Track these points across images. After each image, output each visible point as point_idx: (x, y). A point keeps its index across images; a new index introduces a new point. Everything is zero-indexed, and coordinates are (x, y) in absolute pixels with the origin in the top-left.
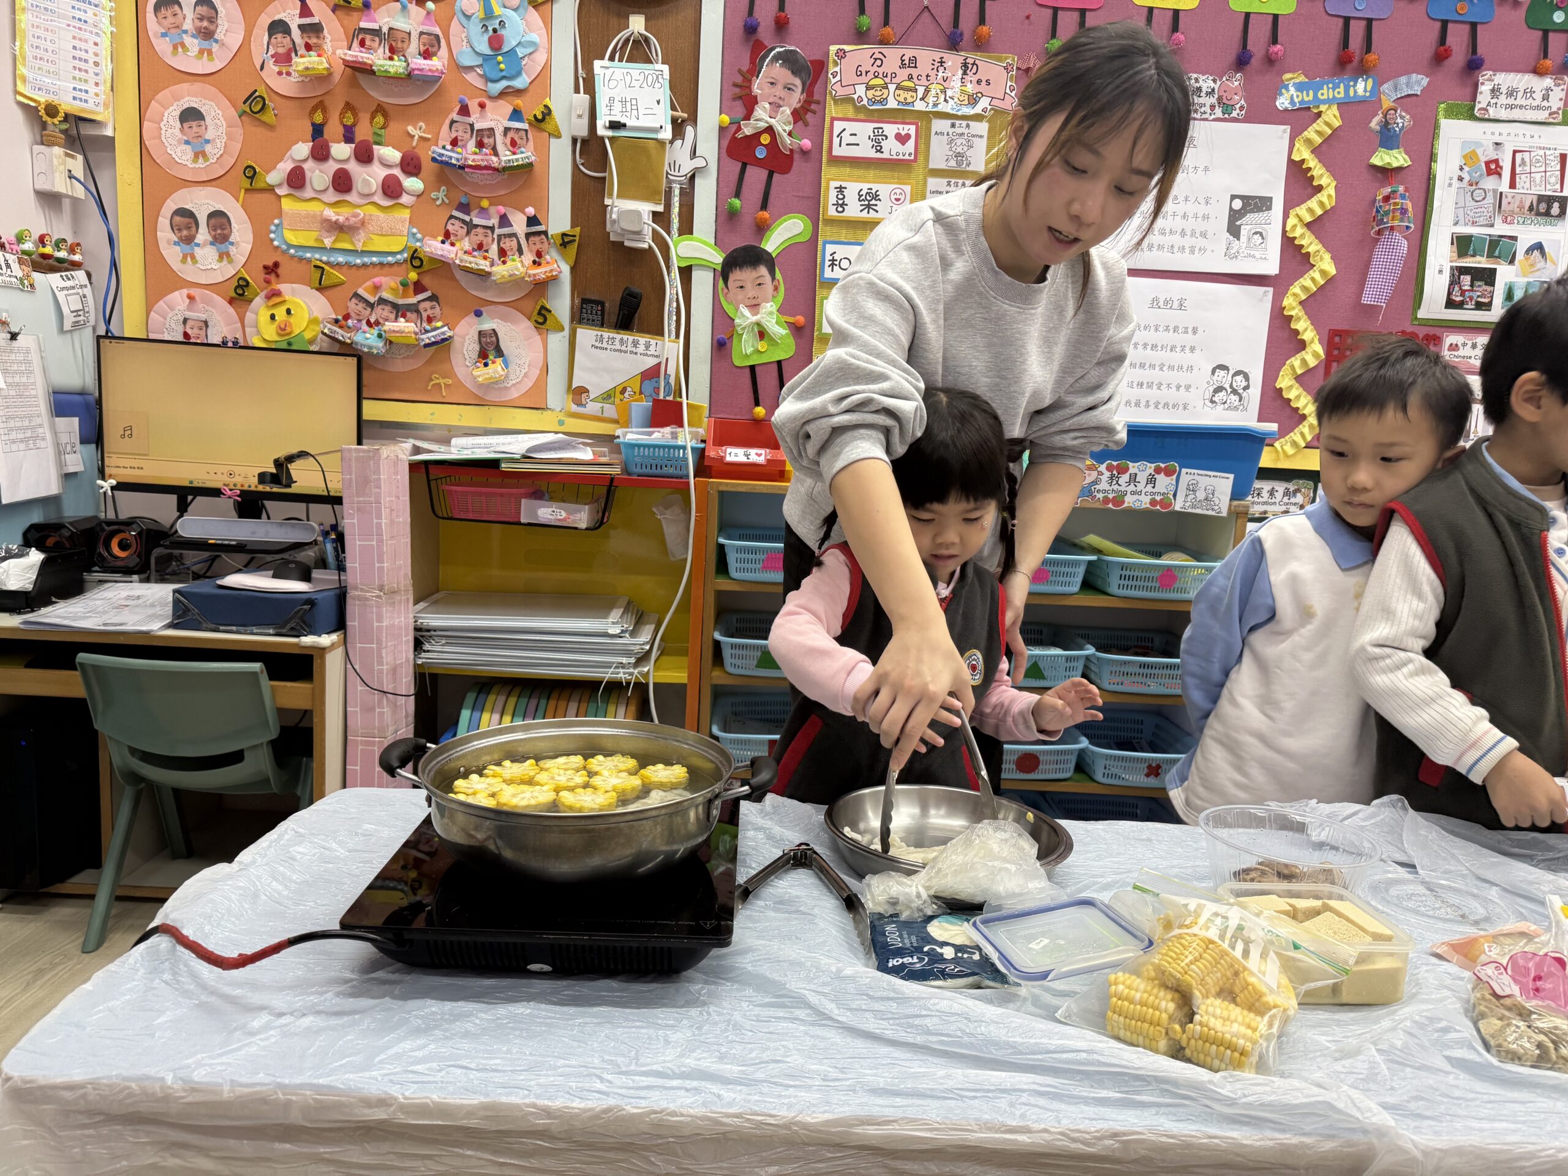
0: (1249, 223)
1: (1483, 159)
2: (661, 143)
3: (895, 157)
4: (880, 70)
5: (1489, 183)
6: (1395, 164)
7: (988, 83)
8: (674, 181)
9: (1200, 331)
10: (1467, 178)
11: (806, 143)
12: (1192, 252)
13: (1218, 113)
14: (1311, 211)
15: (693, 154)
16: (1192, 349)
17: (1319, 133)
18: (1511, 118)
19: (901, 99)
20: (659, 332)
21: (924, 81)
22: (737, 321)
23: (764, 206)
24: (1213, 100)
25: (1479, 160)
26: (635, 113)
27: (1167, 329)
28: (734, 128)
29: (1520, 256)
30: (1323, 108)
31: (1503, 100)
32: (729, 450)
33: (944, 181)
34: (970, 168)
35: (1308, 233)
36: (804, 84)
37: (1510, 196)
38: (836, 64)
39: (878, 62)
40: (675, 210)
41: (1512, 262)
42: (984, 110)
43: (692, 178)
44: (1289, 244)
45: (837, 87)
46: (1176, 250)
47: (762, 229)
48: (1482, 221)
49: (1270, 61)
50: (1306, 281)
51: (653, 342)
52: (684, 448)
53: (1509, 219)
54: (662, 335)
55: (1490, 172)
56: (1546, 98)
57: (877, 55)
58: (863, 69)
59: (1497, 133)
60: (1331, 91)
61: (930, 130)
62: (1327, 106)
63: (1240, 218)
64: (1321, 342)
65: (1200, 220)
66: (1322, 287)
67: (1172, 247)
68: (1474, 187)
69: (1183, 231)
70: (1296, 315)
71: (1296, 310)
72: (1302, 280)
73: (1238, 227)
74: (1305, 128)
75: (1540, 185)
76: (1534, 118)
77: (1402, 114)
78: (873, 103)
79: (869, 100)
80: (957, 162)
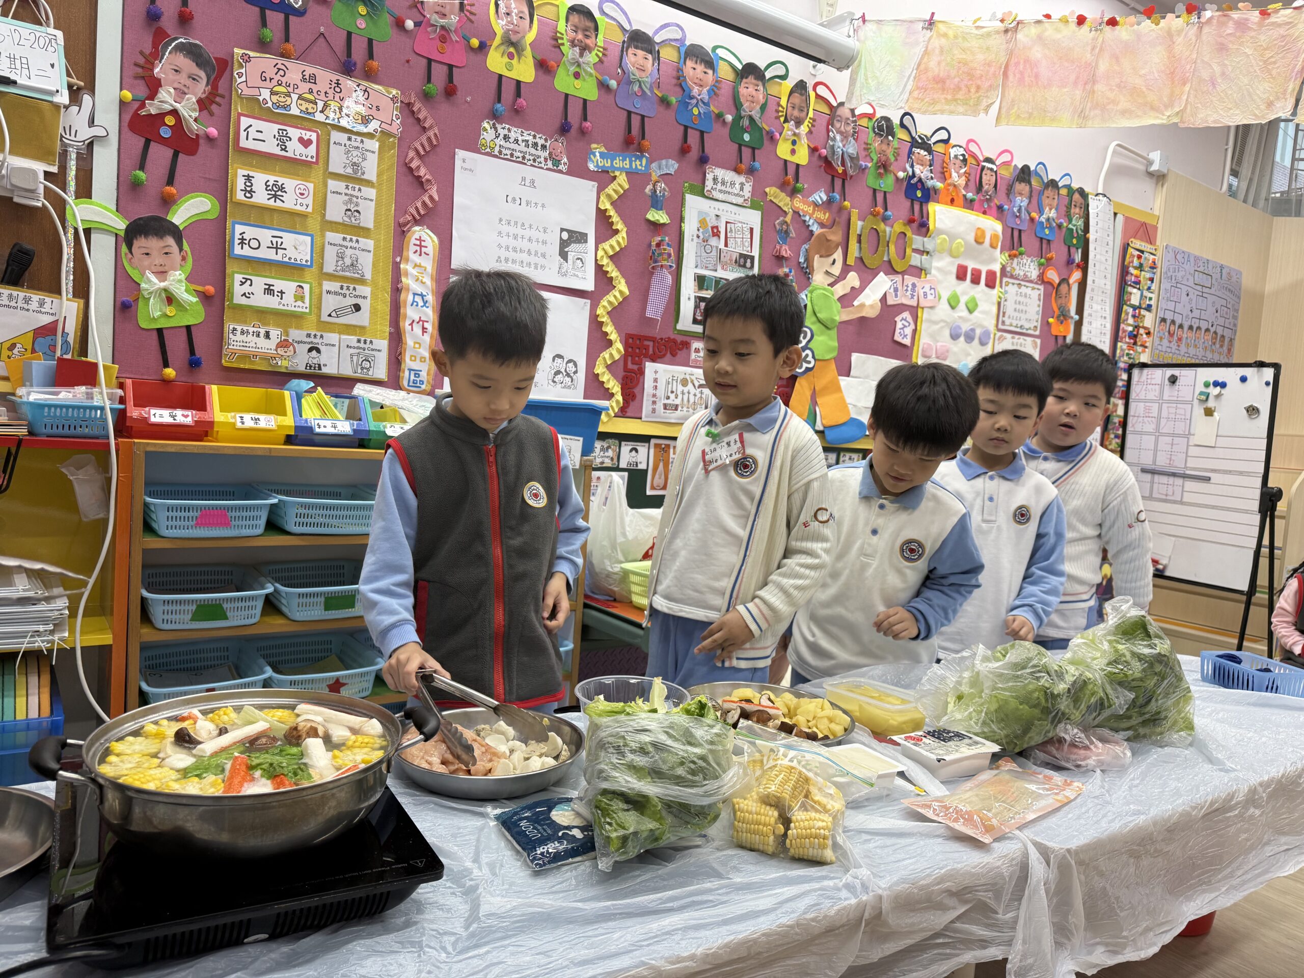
2: (57, 107)
3: (298, 157)
4: (284, 80)
6: (662, 221)
7: (378, 108)
8: (70, 145)
11: (213, 131)
12: (534, 267)
13: (550, 164)
14: (612, 247)
15: (91, 122)
17: (615, 191)
18: (723, 199)
19: (303, 108)
20: (55, 289)
22: (143, 285)
23: (170, 181)
24: (546, 154)
26: (25, 72)
28: (136, 105)
31: (719, 186)
32: (153, 411)
33: (343, 184)
35: (611, 263)
36: (208, 78)
38: (241, 66)
39: (281, 73)
40: (72, 173)
42: (375, 130)
43: (91, 145)
44: (599, 268)
45: (243, 86)
46: (524, 265)
47: (168, 202)
49: (583, 132)
50: (611, 298)
51: (48, 300)
52: (102, 409)
54: (59, 292)
56: (742, 189)
57: (279, 66)
58: (267, 76)
59: (717, 209)
60: (621, 162)
61: (330, 139)
62: (619, 172)
63: (567, 246)
64: (621, 341)
65: (540, 244)
66: (621, 303)
67: (522, 262)
69: (529, 251)
70: (605, 321)
71: (605, 318)
72: (608, 296)
73: (566, 253)
74: (607, 186)
75: (740, 247)
76: (736, 202)
77: (664, 186)
78: (278, 108)
79: (274, 104)
80: (353, 169)
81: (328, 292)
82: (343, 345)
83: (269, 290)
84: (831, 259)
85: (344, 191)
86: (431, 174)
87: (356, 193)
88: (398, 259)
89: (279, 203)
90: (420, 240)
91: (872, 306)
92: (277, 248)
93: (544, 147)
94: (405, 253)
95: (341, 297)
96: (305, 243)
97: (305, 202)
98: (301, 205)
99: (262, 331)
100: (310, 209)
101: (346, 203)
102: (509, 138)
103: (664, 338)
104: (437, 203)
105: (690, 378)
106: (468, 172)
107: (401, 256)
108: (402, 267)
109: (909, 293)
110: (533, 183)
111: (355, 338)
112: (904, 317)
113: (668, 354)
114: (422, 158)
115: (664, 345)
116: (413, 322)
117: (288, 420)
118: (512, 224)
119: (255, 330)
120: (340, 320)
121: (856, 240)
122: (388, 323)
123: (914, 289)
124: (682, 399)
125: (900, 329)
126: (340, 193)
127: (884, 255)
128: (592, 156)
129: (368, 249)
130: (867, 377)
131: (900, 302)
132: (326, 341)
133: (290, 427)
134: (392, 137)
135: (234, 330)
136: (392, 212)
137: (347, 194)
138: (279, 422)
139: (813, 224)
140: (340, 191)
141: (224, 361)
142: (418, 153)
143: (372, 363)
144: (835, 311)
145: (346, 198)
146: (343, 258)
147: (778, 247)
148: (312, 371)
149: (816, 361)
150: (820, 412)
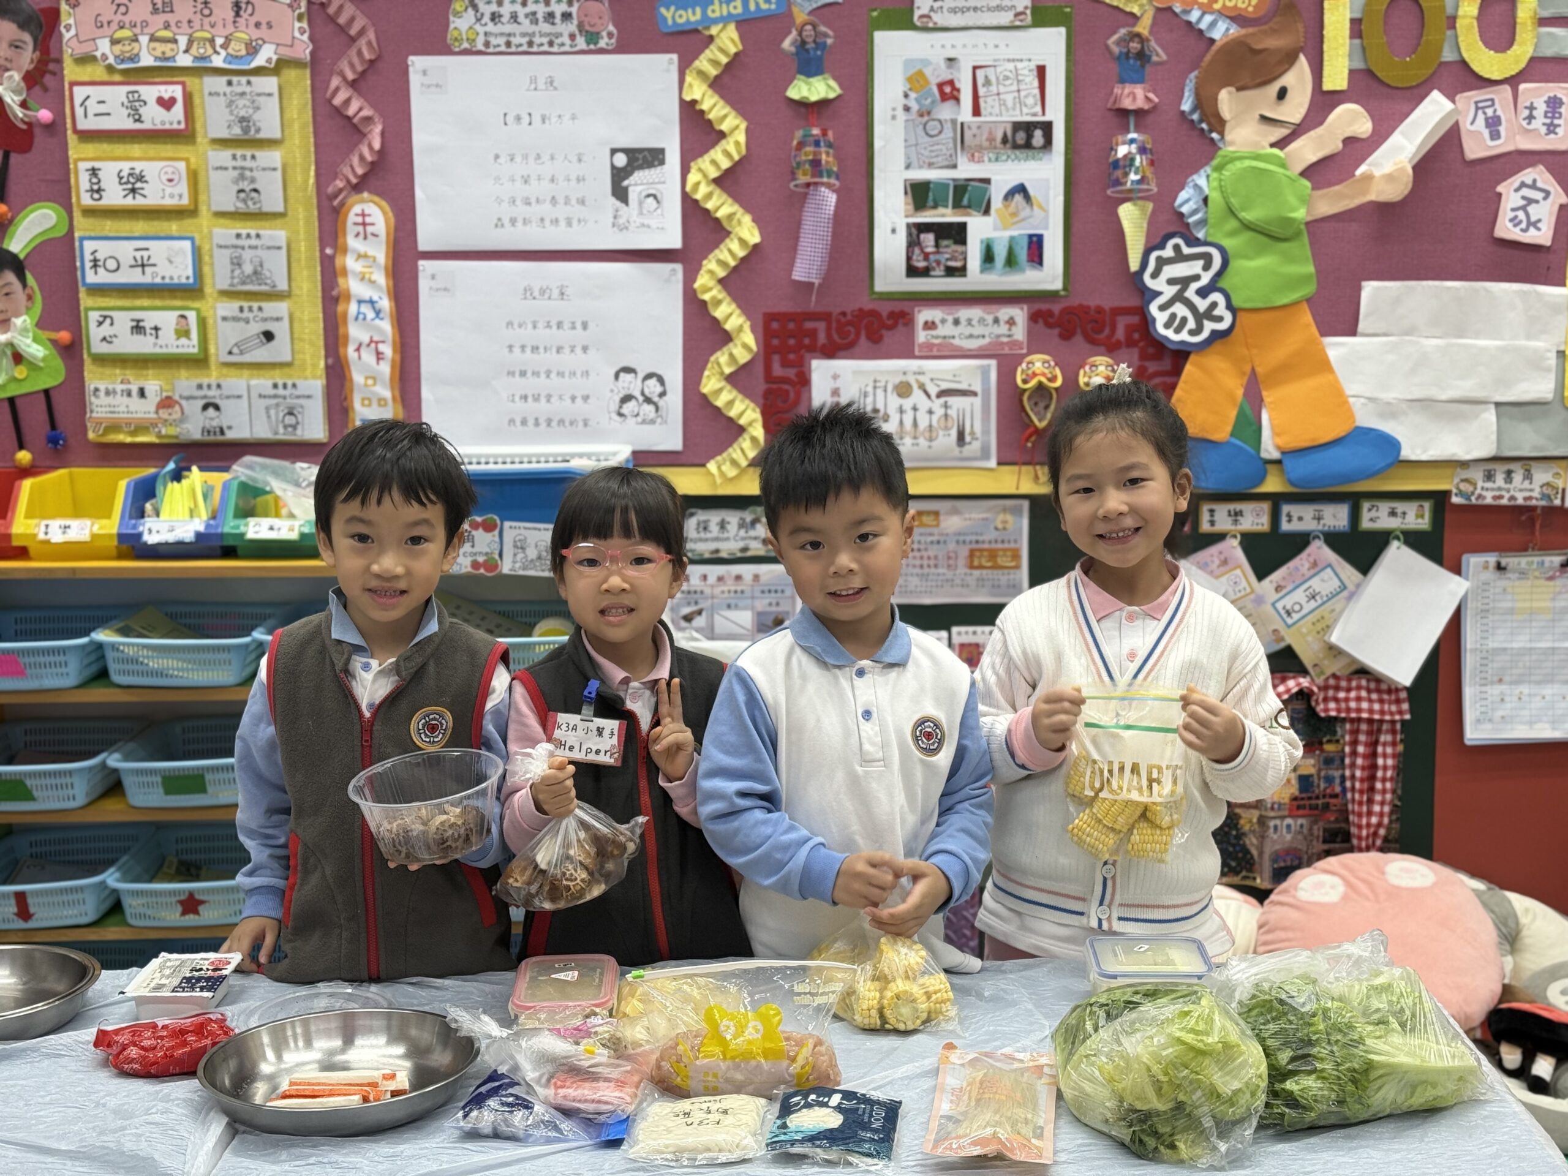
0: (639, 182)
1: (934, 81)
3: (160, 127)
5: (945, 112)
7: (270, 26)
9: (592, 326)
10: (915, 107)
12: (569, 223)
13: (581, 43)
14: (714, 162)
16: (585, 349)
17: (715, 63)
18: (962, 23)
19: (158, 53)
21: (185, 28)
25: (927, 82)
27: (548, 325)
29: (997, 203)
30: (714, 31)
33: (229, 154)
34: (261, 135)
35: (718, 192)
36: (35, 40)
37: (974, 127)
38: (69, 14)
39: (123, 9)
41: (987, 212)
42: (269, 60)
44: (692, 209)
46: (547, 223)
48: (940, 160)
50: (722, 253)
53: (977, 155)
55: (944, 97)
57: (120, 1)
58: (104, 19)
59: (949, 46)
60: (724, 6)
61: (201, 91)
62: (720, 26)
63: (626, 177)
64: (753, 330)
65: (573, 183)
66: (743, 260)
67: (542, 220)
68: (926, 118)
69: (553, 198)
70: (713, 298)
71: (714, 292)
72: (717, 252)
73: (626, 189)
74: (696, 56)
75: (1014, 109)
76: (995, 23)
77: (823, 28)
78: (123, 61)
79: (116, 57)
80: (242, 128)
81: (224, 319)
82: (254, 395)
83: (138, 328)
84: (1274, 88)
85: (231, 163)
86: (373, 106)
87: (249, 163)
88: (329, 251)
89: (140, 201)
90: (363, 215)
91: (1390, 178)
92: (143, 266)
93: (567, 16)
94: (340, 241)
95: (242, 324)
96: (182, 251)
97: (176, 191)
98: (172, 196)
99: (135, 390)
100: (185, 201)
101: (236, 182)
102: (500, 16)
103: (848, 311)
104: (382, 153)
105: (917, 381)
106: (433, 89)
107: (335, 247)
108: (338, 262)
109: (1539, 123)
110: (551, 83)
111: (270, 383)
112: (1529, 181)
113: (863, 339)
114: (353, 84)
115: (850, 323)
116: (360, 345)
117: (110, 526)
118: (518, 159)
119: (124, 387)
120: (247, 358)
121: (1347, 33)
122: (323, 353)
123: (1554, 112)
124: (901, 422)
125: (1513, 210)
126: (226, 169)
127: (1440, 50)
128: (663, 10)
129: (277, 244)
130: (1409, 332)
131: (1510, 148)
132: (225, 391)
133: (110, 536)
134: (297, 63)
135: (97, 390)
136: (312, 180)
137: (235, 168)
138: (96, 529)
139: (1213, 24)
140: (225, 165)
141: (91, 435)
142: (344, 78)
143: (300, 417)
144: (1292, 200)
145: (236, 173)
146: (239, 265)
147: (1117, 90)
148: (212, 438)
149: (1240, 315)
150: (1271, 419)
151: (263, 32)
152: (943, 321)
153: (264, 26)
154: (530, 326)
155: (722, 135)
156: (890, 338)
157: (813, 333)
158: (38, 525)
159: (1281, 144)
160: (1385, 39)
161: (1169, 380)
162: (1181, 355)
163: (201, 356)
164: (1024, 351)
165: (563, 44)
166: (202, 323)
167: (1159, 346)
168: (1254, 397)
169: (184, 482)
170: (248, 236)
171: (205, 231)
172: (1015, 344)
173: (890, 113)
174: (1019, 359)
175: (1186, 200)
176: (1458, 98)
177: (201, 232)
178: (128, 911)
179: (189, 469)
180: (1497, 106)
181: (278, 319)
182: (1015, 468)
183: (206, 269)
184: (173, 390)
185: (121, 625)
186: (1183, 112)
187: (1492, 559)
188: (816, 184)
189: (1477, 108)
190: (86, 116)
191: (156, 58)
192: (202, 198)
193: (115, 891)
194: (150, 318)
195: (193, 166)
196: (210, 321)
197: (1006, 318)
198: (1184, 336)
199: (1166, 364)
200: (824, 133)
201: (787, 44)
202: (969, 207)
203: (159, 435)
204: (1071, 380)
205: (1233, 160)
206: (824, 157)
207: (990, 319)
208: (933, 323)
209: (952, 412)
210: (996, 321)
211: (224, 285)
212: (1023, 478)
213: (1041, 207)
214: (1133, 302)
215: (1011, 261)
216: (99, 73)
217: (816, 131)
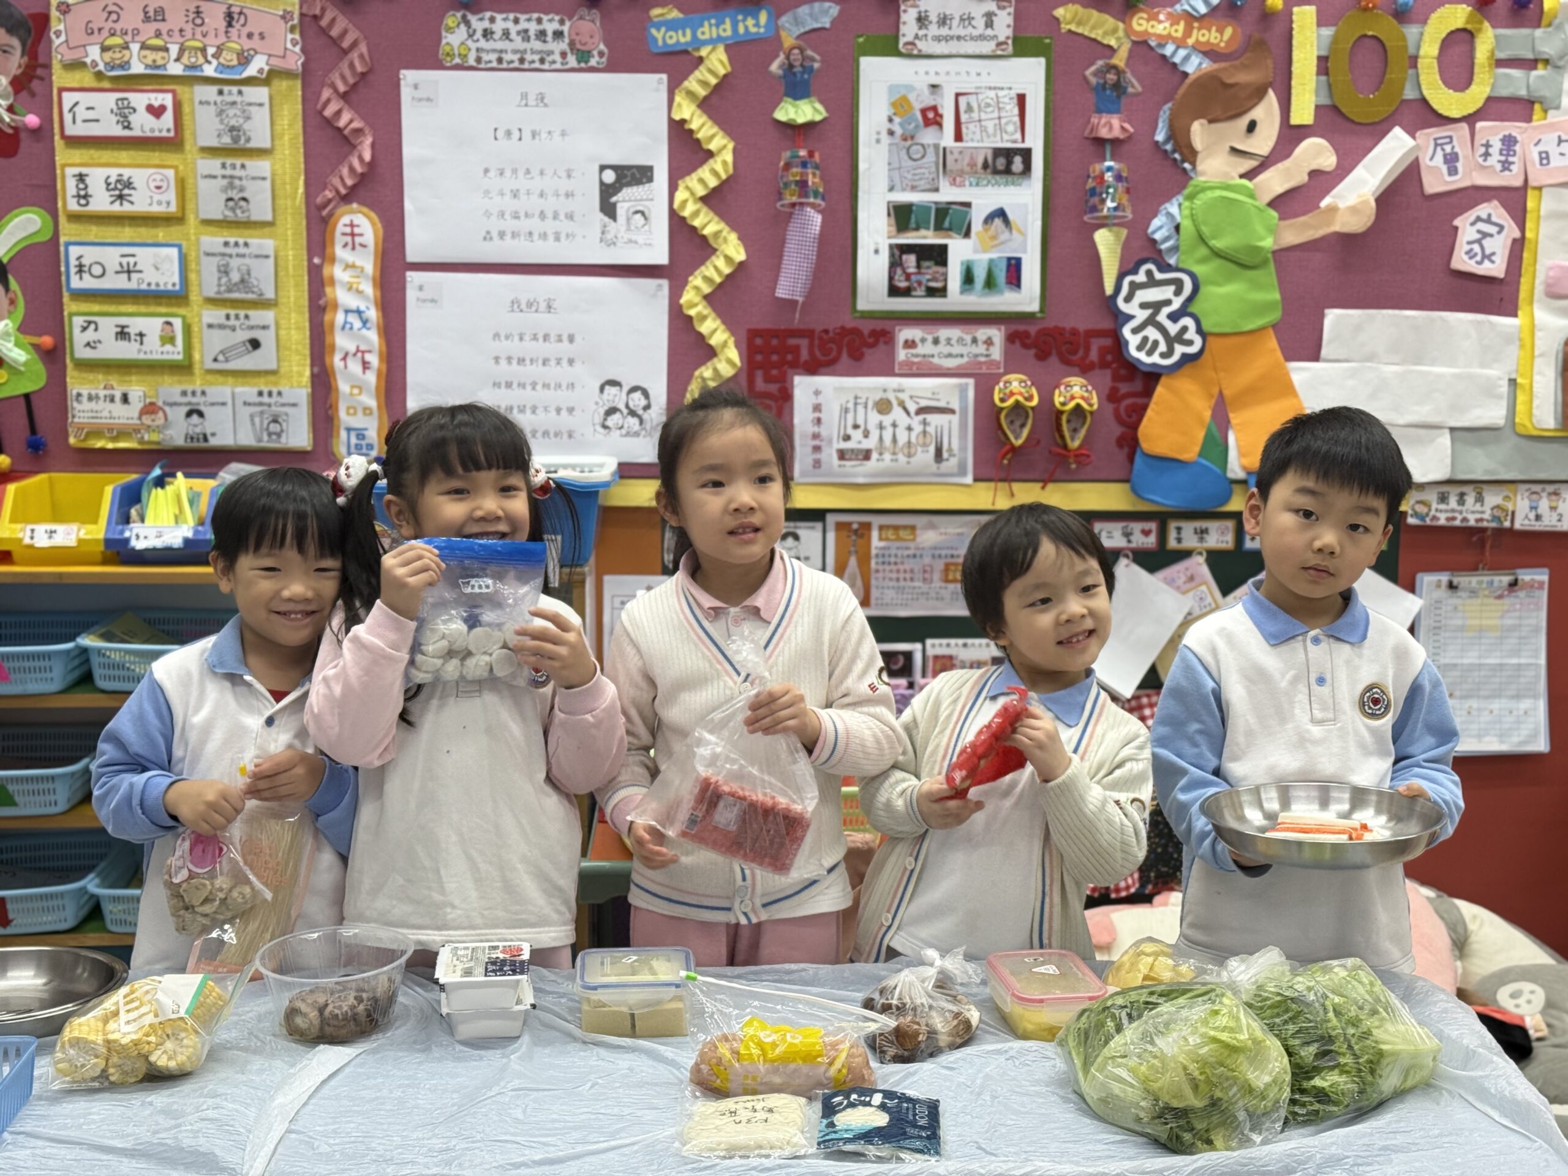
0: (627, 199)
1: (917, 106)
3: (149, 134)
5: (928, 136)
7: (262, 36)
9: (578, 339)
10: (898, 131)
12: (557, 239)
13: (572, 61)
14: (701, 181)
16: (571, 362)
17: (704, 83)
18: (946, 52)
19: (149, 61)
21: (177, 36)
24: (564, 45)
25: (911, 107)
27: (535, 338)
29: (977, 226)
30: (703, 52)
31: (933, 30)
33: (219, 162)
34: (252, 145)
35: (705, 210)
36: (24, 45)
37: (956, 152)
38: (59, 20)
39: (114, 17)
41: (967, 234)
42: (261, 71)
44: (679, 226)
46: (536, 237)
48: (922, 184)
50: (708, 270)
53: (958, 179)
55: (928, 123)
56: (989, 24)
57: (110, 7)
58: (95, 26)
59: (932, 73)
60: (714, 29)
61: (192, 100)
62: (709, 48)
63: (615, 193)
64: (737, 345)
65: (562, 198)
66: (729, 277)
67: (530, 234)
68: (909, 143)
69: (542, 212)
70: (699, 314)
71: (700, 308)
72: (703, 268)
73: (614, 205)
74: (685, 77)
75: (995, 135)
76: (978, 52)
77: (810, 53)
78: (113, 68)
79: (106, 64)
80: (232, 138)
81: (210, 326)
82: (239, 403)
83: (122, 334)
84: (1244, 121)
85: (219, 172)
86: (363, 118)
87: (238, 172)
88: (316, 260)
89: (127, 207)
90: (352, 225)
91: (1353, 210)
92: (129, 272)
93: (558, 35)
94: (328, 251)
95: (228, 332)
96: (168, 258)
97: (164, 198)
98: (160, 203)
99: (118, 395)
100: (173, 208)
101: (224, 190)
102: (492, 33)
103: (831, 328)
104: (372, 165)
105: (897, 398)
106: (424, 103)
107: (323, 257)
108: (326, 271)
109: (1495, 159)
110: (542, 99)
111: (255, 390)
112: (1484, 216)
113: (845, 356)
114: (344, 96)
115: (832, 340)
116: (346, 354)
117: (97, 531)
118: (508, 173)
119: (107, 392)
120: (232, 365)
121: (1314, 69)
122: (308, 362)
123: (1508, 150)
124: (881, 438)
125: (1469, 243)
126: (215, 177)
127: (1403, 88)
128: (654, 31)
129: (264, 253)
130: (1371, 358)
131: (1466, 183)
132: (210, 399)
133: (97, 541)
134: (288, 74)
135: (79, 395)
136: (301, 190)
137: (224, 177)
138: (83, 534)
139: (1186, 58)
140: (214, 173)
141: (72, 440)
142: (336, 90)
143: (284, 425)
144: (1260, 229)
145: (225, 182)
146: (226, 273)
147: (1094, 120)
148: (195, 445)
149: (1210, 339)
150: (1237, 440)
151: (256, 43)
152: (923, 340)
153: (256, 37)
154: (516, 338)
155: (710, 154)
156: (871, 356)
157: (796, 350)
158: (23, 530)
159: (1250, 175)
160: (1350, 77)
161: (1140, 401)
162: (1152, 377)
163: (186, 363)
164: (1002, 370)
165: (554, 62)
166: (187, 330)
167: (1132, 368)
168: (1221, 420)
169: (168, 488)
170: (236, 244)
171: (193, 238)
172: (992, 363)
173: (875, 137)
174: (996, 378)
175: (1159, 227)
176: (1418, 134)
177: (188, 240)
178: (108, 917)
179: (174, 476)
180: (1455, 142)
181: (264, 327)
182: (992, 485)
183: (193, 277)
184: (157, 396)
185: (103, 630)
186: (1157, 142)
187: (1444, 578)
188: (802, 204)
189: (1436, 145)
190: (74, 122)
191: (147, 66)
192: (190, 206)
193: (93, 896)
194: (136, 325)
195: (181, 174)
196: (195, 329)
197: (984, 338)
198: (1155, 359)
199: (1138, 385)
200: (811, 154)
201: (775, 67)
202: (950, 229)
203: (141, 441)
204: (1047, 399)
205: (1203, 190)
206: (810, 177)
207: (968, 338)
208: (913, 342)
209: (931, 430)
210: (975, 341)
211: (211, 293)
212: (999, 493)
213: (1020, 232)
214: (1107, 324)
215: (990, 283)
216: (88, 80)
217: (803, 153)
